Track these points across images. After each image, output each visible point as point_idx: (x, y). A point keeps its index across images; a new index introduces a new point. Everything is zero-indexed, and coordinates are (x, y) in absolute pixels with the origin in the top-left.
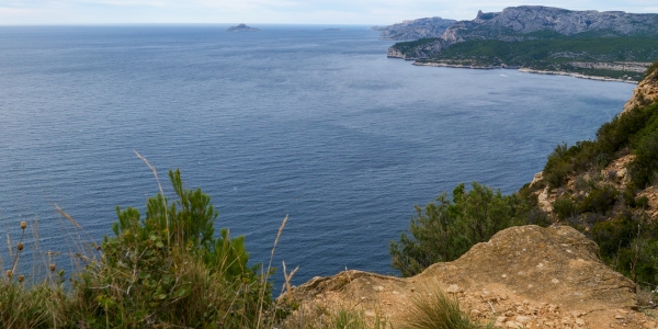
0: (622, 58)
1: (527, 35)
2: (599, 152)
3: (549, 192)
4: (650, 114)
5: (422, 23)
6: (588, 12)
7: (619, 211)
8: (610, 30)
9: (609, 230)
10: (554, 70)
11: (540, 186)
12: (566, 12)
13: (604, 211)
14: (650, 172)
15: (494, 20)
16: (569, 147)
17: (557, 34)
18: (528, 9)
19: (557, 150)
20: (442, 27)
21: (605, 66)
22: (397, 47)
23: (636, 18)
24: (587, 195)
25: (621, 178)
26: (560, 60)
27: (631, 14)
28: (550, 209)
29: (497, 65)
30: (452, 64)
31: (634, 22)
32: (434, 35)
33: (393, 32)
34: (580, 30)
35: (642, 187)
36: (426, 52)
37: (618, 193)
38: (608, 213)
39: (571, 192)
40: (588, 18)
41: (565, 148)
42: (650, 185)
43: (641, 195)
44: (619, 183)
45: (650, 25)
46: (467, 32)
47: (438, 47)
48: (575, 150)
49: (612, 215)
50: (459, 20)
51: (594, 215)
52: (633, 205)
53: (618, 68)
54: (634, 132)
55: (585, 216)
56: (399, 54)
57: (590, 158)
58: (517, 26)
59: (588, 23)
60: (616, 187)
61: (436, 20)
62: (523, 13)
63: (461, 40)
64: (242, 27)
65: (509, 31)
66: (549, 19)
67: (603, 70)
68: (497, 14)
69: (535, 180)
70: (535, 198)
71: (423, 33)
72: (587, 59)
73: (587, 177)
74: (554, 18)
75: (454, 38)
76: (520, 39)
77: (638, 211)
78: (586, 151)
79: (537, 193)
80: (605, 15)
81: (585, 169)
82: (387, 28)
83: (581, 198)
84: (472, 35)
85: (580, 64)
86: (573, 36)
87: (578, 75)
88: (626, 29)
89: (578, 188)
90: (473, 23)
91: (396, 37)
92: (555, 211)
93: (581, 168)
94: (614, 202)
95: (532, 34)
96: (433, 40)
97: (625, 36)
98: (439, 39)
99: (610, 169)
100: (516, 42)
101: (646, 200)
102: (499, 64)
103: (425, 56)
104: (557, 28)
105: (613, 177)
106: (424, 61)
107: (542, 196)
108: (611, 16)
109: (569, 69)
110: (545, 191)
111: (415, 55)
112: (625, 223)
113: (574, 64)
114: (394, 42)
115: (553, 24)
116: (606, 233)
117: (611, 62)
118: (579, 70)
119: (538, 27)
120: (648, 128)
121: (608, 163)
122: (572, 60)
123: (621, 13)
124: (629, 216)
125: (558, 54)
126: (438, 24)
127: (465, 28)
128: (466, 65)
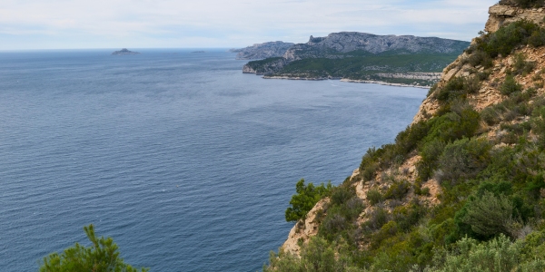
0: (413, 70)
1: (345, 54)
2: (397, 154)
3: (364, 184)
4: (431, 126)
5: (269, 45)
6: (389, 36)
7: (411, 197)
8: (404, 49)
9: (404, 213)
10: (366, 79)
11: (357, 179)
12: (374, 36)
13: (401, 198)
14: (430, 170)
15: (321, 43)
16: (376, 149)
17: (367, 53)
18: (346, 34)
19: (368, 152)
20: (283, 49)
21: (401, 76)
22: (250, 64)
23: (422, 40)
24: (389, 186)
25: (411, 173)
26: (370, 71)
27: (418, 38)
28: (364, 197)
29: (325, 77)
30: (292, 77)
31: (420, 44)
32: (278, 55)
33: (246, 53)
34: (383, 49)
35: (425, 180)
36: (272, 68)
37: (410, 185)
38: (403, 199)
39: (378, 183)
40: (389, 40)
41: (374, 150)
42: (431, 178)
43: (424, 186)
44: (410, 177)
45: (431, 46)
46: (302, 52)
47: (281, 64)
48: (381, 152)
49: (406, 201)
50: (296, 43)
51: (394, 201)
52: (420, 193)
53: (410, 77)
54: (420, 140)
55: (388, 202)
56: (252, 70)
57: (391, 158)
58: (339, 47)
59: (389, 44)
60: (409, 180)
61: (279, 43)
62: (343, 37)
63: (298, 58)
64: (125, 51)
65: (333, 51)
66: (361, 41)
67: (400, 79)
68: (324, 39)
69: (354, 175)
70: (354, 188)
71: (269, 54)
72: (389, 71)
73: (389, 172)
74: (365, 40)
75: (293, 57)
76: (341, 57)
77: (423, 198)
78: (388, 152)
79: (355, 184)
80: (400, 38)
81: (388, 166)
82: (242, 50)
83: (385, 188)
84: (306, 55)
85: (384, 75)
86: (378, 54)
87: (382, 83)
88: (415, 48)
89: (383, 181)
90: (306, 45)
91: (249, 57)
92: (368, 198)
93: (385, 166)
94: (407, 191)
95: (350, 53)
96: (277, 58)
97: (414, 53)
98: (282, 58)
99: (405, 166)
100: (338, 59)
101: (428, 190)
102: (326, 76)
103: (271, 71)
104: (367, 48)
105: (406, 172)
106: (271, 75)
107: (359, 187)
108: (405, 39)
109: (377, 78)
110: (361, 183)
111: (263, 71)
112: (414, 207)
113: (380, 75)
114: (247, 61)
115: (364, 46)
116: (402, 215)
117: (406, 73)
118: (383, 79)
119: (353, 47)
120: (429, 137)
121: (403, 162)
122: (377, 72)
123: (412, 37)
124: (417, 202)
125: (368, 68)
126: (280, 46)
127: (301, 49)
128: (302, 77)
